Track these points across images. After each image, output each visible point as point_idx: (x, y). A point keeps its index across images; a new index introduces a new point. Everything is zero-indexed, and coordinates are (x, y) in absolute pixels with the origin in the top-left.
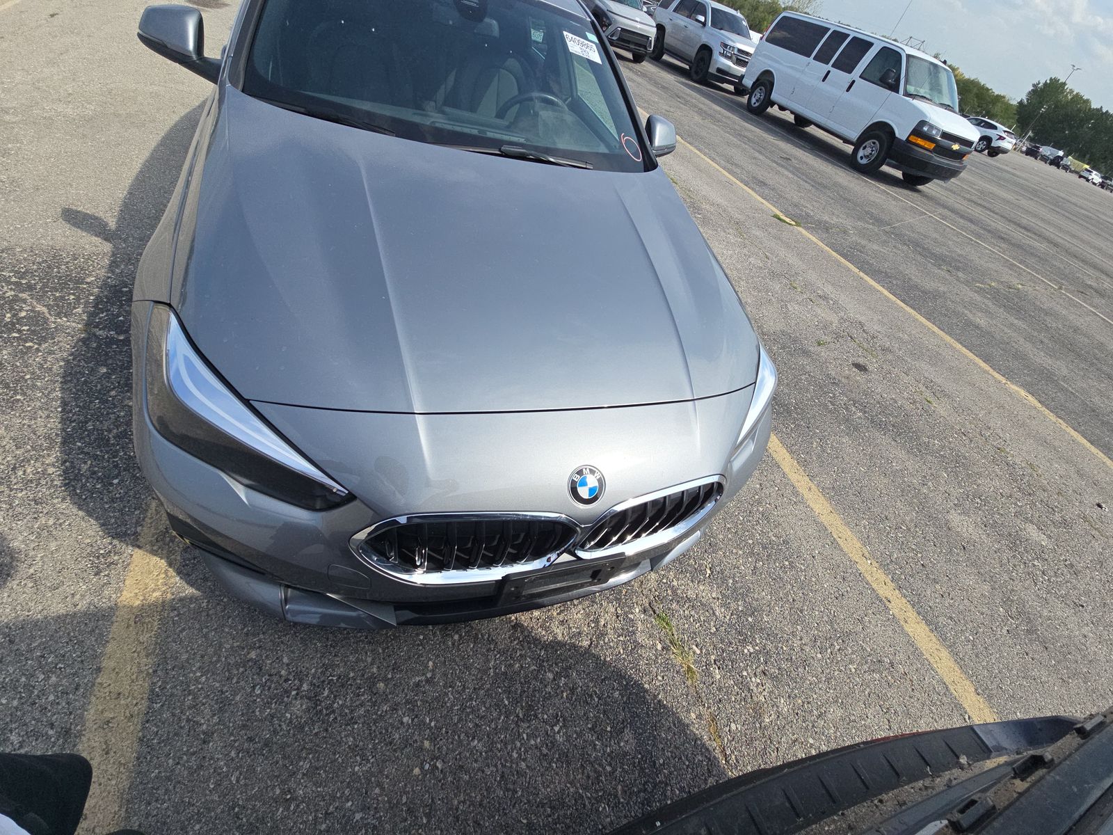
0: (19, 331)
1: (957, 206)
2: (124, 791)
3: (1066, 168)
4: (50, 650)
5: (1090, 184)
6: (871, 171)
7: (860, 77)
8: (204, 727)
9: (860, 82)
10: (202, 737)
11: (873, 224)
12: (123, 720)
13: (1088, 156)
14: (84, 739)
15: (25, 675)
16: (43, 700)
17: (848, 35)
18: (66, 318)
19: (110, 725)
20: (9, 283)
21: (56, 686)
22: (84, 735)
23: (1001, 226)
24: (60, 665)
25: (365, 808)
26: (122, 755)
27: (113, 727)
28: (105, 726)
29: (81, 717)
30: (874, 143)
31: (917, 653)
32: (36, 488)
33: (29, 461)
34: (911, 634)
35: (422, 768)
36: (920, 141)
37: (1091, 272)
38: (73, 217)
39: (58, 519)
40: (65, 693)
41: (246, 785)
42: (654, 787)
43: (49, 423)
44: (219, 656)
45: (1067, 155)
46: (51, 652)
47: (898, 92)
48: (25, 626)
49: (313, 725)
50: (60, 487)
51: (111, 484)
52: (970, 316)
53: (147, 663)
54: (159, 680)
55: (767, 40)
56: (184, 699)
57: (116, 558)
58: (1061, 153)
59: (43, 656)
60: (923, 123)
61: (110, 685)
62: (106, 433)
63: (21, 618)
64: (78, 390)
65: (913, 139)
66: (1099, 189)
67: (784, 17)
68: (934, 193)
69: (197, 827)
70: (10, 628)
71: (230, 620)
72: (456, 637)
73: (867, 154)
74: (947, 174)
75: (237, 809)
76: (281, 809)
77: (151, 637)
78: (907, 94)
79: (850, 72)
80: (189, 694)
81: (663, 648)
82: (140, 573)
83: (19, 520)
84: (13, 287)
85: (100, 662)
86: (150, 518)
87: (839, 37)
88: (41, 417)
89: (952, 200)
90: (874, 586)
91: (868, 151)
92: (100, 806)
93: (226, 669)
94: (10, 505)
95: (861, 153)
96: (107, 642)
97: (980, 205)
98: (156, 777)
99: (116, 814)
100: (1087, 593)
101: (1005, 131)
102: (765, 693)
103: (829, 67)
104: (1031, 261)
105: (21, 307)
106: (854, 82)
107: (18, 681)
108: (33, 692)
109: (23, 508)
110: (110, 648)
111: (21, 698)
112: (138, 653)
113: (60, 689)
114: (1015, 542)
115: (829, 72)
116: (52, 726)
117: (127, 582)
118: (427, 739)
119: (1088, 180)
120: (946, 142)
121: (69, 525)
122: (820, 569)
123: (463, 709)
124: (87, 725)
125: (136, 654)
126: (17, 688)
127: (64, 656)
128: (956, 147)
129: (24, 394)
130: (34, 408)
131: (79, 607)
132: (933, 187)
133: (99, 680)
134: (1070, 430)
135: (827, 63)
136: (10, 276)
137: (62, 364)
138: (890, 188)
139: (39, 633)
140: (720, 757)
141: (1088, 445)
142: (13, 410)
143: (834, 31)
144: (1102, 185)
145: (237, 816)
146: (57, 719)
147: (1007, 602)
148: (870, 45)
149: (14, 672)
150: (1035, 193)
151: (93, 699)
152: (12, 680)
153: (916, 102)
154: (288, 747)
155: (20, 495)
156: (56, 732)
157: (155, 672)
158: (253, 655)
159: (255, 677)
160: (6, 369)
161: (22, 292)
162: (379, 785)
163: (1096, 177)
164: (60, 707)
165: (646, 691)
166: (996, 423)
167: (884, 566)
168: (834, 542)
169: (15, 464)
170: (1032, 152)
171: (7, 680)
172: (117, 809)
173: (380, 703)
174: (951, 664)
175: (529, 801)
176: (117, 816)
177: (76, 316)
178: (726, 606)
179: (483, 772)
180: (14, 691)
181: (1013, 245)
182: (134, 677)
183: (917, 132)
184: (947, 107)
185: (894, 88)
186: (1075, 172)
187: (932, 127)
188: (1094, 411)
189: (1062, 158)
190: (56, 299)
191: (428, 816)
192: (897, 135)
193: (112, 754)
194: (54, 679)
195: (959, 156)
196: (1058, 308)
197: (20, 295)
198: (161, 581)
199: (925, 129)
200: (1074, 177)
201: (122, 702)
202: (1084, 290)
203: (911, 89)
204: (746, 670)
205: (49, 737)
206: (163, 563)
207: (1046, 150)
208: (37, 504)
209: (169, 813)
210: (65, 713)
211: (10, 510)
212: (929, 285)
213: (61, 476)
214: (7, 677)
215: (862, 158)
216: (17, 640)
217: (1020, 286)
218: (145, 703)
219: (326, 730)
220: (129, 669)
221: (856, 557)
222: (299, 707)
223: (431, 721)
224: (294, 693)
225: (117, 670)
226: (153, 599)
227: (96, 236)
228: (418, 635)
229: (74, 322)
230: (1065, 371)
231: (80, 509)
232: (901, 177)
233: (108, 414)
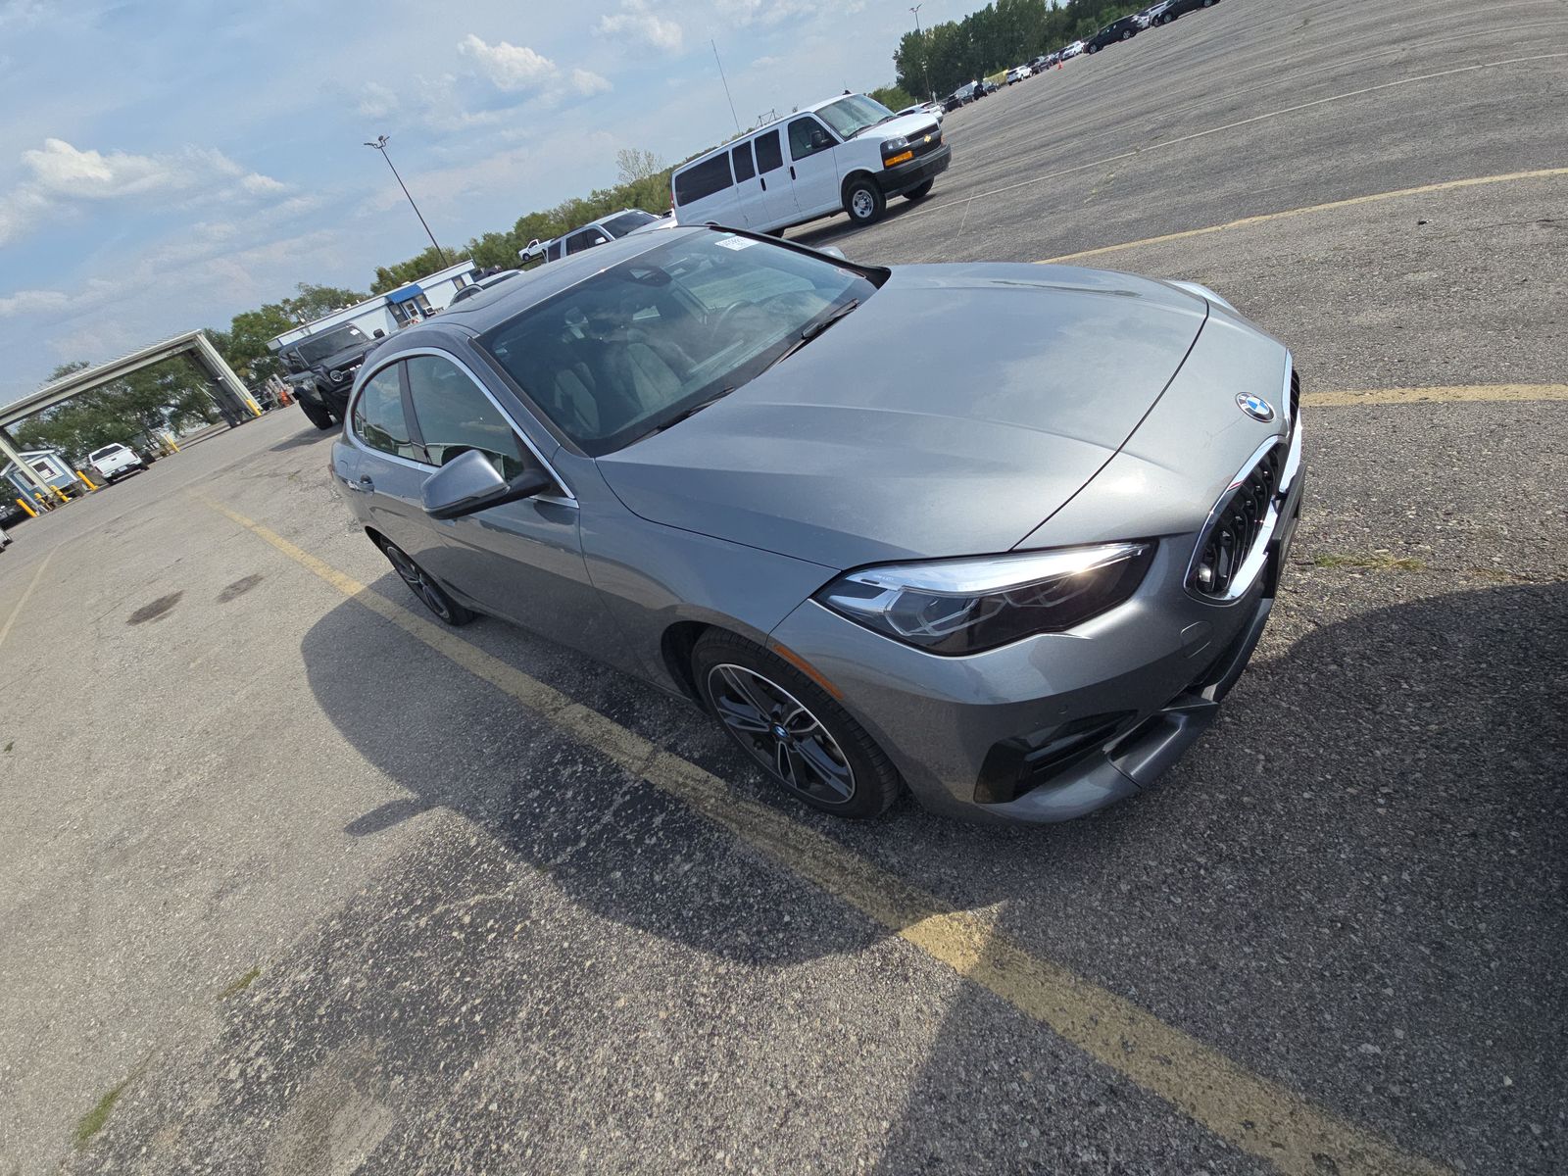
0: (491, 930)
1: (976, 178)
2: (1234, 1067)
3: (992, 89)
4: (982, 1061)
5: (1025, 81)
6: (880, 215)
7: (794, 160)
8: (1193, 961)
9: (796, 164)
10: (1205, 967)
11: (946, 240)
12: (1132, 1029)
13: (997, 64)
14: (1134, 1077)
15: (1000, 1103)
16: (1050, 1097)
17: (749, 143)
18: (510, 881)
19: (1129, 1044)
20: (408, 917)
21: (1038, 1076)
22: (1127, 1076)
23: (1024, 161)
24: (1011, 1061)
25: (1400, 867)
26: (1182, 1049)
27: (1135, 1042)
28: (1129, 1050)
29: (1098, 1068)
30: (860, 194)
31: (1500, 405)
32: (736, 992)
33: (691, 986)
34: (1476, 399)
35: (1381, 806)
36: (896, 160)
37: (1135, 122)
38: (362, 827)
39: (799, 987)
40: (1054, 1071)
41: (1299, 954)
42: (1527, 640)
43: (653, 949)
44: (1106, 915)
45: (980, 80)
46: (987, 1061)
47: (837, 143)
48: (929, 1074)
49: (1258, 871)
50: (754, 969)
51: (788, 924)
52: (1120, 219)
53: (1066, 976)
54: (1099, 977)
55: (680, 204)
56: (1141, 964)
57: (897, 955)
58: (974, 84)
59: (985, 1073)
60: (884, 146)
61: (1073, 1023)
62: (710, 904)
63: (915, 1075)
64: (626, 907)
65: (888, 163)
66: (1036, 77)
67: (677, 177)
68: (944, 187)
69: (1328, 1017)
70: (921, 1092)
71: (1062, 889)
72: (1227, 719)
73: (863, 206)
74: (941, 164)
75: (1327, 974)
76: (1352, 936)
77: (1033, 963)
78: (847, 138)
79: (780, 164)
80: (1138, 958)
81: (1362, 574)
82: (936, 942)
83: (770, 1025)
84: (417, 915)
85: (1035, 1019)
86: (866, 906)
87: (742, 151)
88: (637, 952)
89: (965, 179)
90: (1400, 401)
91: (862, 203)
92: (1242, 1101)
93: (1127, 916)
94: (739, 1026)
95: (857, 210)
96: (1011, 1002)
97: (990, 163)
98: (1234, 1028)
99: (1263, 1089)
100: (1513, 272)
101: (923, 107)
102: (1473, 523)
103: (758, 176)
104: (1087, 156)
105: (454, 917)
106: (792, 169)
107: (1004, 1115)
108: (1031, 1104)
109: (754, 1014)
110: (1020, 1003)
111: (1032, 1121)
112: (1047, 980)
113: (1045, 1073)
114: (1420, 293)
115: (762, 180)
116: (1094, 1103)
117: (940, 956)
118: (1345, 788)
119: (1020, 80)
120: (917, 142)
121: (815, 979)
122: (1352, 430)
123: (1326, 747)
124: (1115, 1066)
125: (1048, 984)
126: (1014, 1120)
127: (1000, 1051)
128: (927, 139)
129: (589, 956)
130: (618, 955)
131: (941, 1011)
132: (939, 184)
133: (1059, 1031)
134: (1314, 208)
135: (754, 175)
136: (396, 913)
137: (575, 907)
138: (910, 212)
139: (949, 1063)
140: (1523, 582)
141: (1343, 203)
142: (602, 975)
143: (734, 150)
144: (1035, 72)
145: (1334, 976)
146: (1086, 1094)
147: (1484, 326)
148: (776, 133)
149: (989, 1114)
150: (1003, 124)
151: (1082, 1046)
152: (999, 1121)
153: (861, 137)
154: (1273, 901)
155: (733, 1011)
156: (1106, 1103)
157: (1084, 975)
158: (1124, 887)
159: (1157, 896)
160: (535, 962)
161: (433, 908)
162: (1378, 845)
163: (1023, 71)
164: (1072, 1084)
165: (1407, 605)
166: (1266, 251)
167: (1381, 386)
168: (1324, 409)
169: (685, 1000)
170: (953, 105)
171: (994, 1126)
172: (1256, 1085)
173: (1270, 807)
174: (1527, 387)
175: (1482, 739)
176: (1266, 1089)
177: (516, 872)
178: (1342, 511)
179: (1420, 759)
180: (1016, 1125)
181: (1057, 160)
182: (1078, 997)
183: (886, 155)
184: (887, 119)
185: (832, 142)
186: (1003, 84)
187: (894, 142)
188: (1306, 184)
189: (980, 86)
190: (474, 882)
191: (1444, 821)
192: (873, 171)
193: (1173, 1058)
194: (1026, 1075)
195: (936, 143)
196: (1161, 161)
197: (435, 912)
198: (961, 928)
199: (890, 147)
200: (1007, 89)
201: (1105, 1020)
202: (1154, 136)
203: (845, 132)
204: (1435, 525)
205: (1109, 1114)
206: (937, 918)
207: (961, 93)
208: (761, 999)
209: (1292, 1035)
210: (1083, 1082)
211: (749, 1028)
212: (1059, 230)
213: (738, 963)
214: (991, 1125)
215: (862, 213)
216: (944, 1091)
217: (1112, 176)
218: (1122, 1001)
219: (1273, 863)
220: (1062, 997)
221: (1356, 401)
222: (1225, 874)
223: (1323, 777)
224: (1202, 872)
225: (1057, 1009)
226: (982, 942)
227: (414, 815)
228: (1202, 747)
229: (523, 876)
230: (1243, 186)
231: (801, 962)
232: (906, 199)
233: (684, 892)
